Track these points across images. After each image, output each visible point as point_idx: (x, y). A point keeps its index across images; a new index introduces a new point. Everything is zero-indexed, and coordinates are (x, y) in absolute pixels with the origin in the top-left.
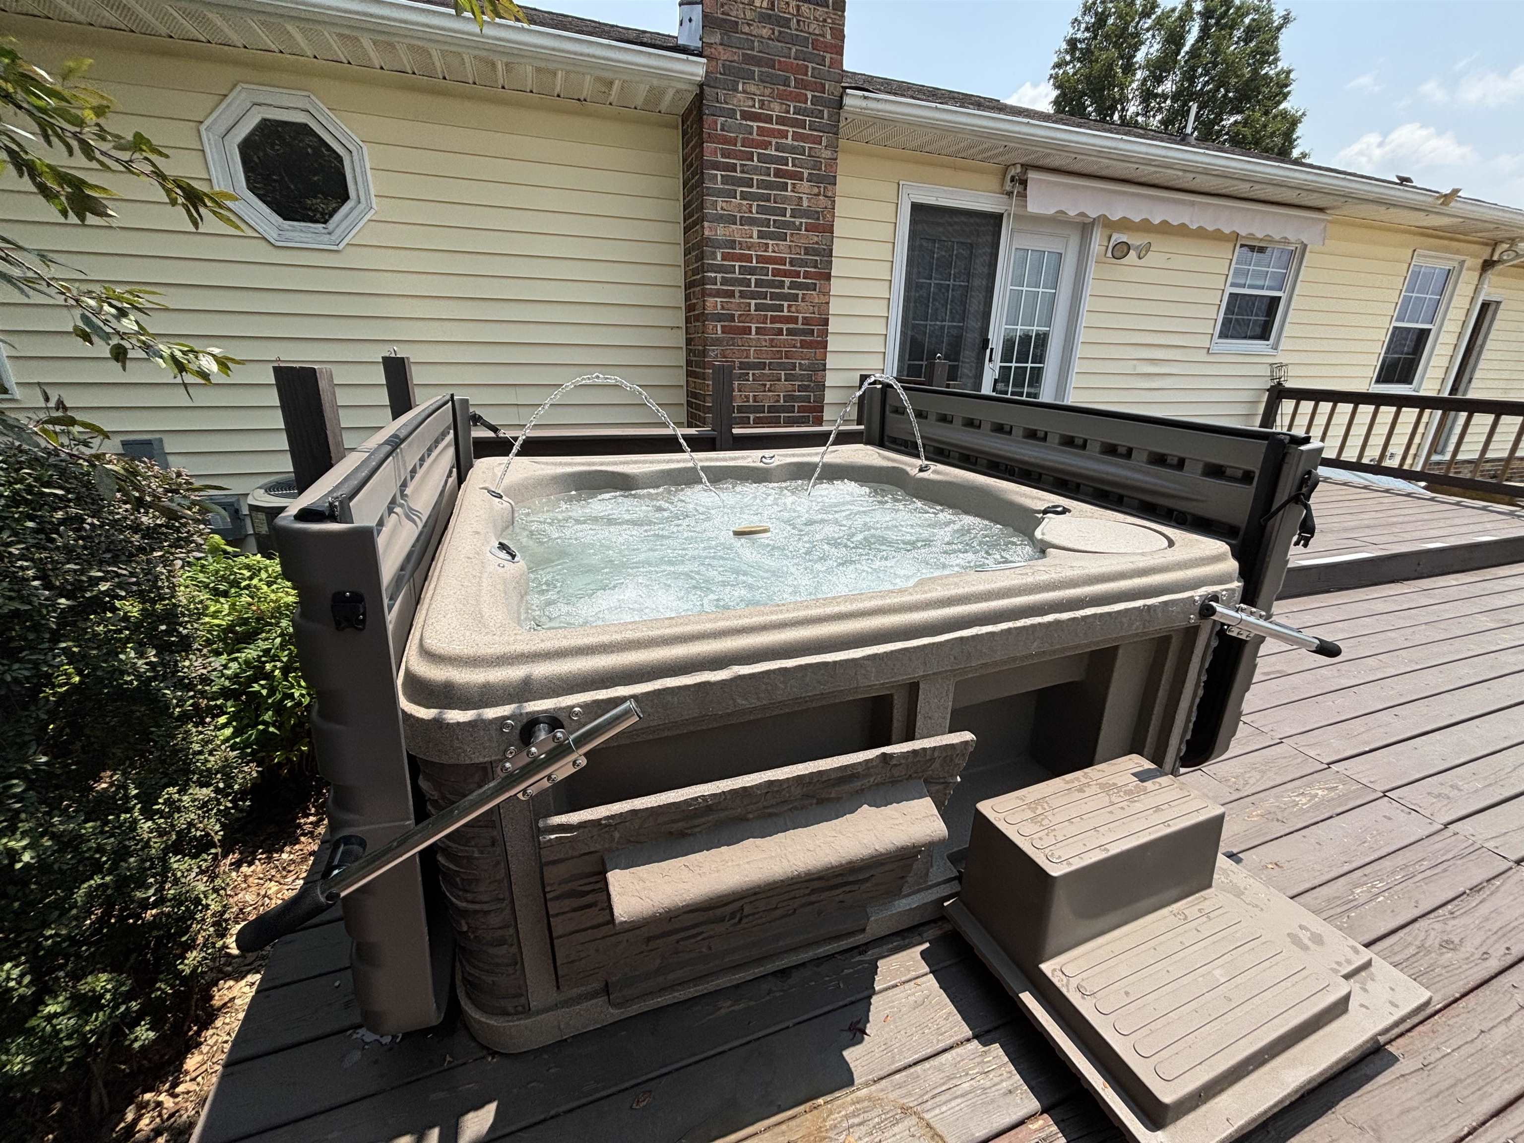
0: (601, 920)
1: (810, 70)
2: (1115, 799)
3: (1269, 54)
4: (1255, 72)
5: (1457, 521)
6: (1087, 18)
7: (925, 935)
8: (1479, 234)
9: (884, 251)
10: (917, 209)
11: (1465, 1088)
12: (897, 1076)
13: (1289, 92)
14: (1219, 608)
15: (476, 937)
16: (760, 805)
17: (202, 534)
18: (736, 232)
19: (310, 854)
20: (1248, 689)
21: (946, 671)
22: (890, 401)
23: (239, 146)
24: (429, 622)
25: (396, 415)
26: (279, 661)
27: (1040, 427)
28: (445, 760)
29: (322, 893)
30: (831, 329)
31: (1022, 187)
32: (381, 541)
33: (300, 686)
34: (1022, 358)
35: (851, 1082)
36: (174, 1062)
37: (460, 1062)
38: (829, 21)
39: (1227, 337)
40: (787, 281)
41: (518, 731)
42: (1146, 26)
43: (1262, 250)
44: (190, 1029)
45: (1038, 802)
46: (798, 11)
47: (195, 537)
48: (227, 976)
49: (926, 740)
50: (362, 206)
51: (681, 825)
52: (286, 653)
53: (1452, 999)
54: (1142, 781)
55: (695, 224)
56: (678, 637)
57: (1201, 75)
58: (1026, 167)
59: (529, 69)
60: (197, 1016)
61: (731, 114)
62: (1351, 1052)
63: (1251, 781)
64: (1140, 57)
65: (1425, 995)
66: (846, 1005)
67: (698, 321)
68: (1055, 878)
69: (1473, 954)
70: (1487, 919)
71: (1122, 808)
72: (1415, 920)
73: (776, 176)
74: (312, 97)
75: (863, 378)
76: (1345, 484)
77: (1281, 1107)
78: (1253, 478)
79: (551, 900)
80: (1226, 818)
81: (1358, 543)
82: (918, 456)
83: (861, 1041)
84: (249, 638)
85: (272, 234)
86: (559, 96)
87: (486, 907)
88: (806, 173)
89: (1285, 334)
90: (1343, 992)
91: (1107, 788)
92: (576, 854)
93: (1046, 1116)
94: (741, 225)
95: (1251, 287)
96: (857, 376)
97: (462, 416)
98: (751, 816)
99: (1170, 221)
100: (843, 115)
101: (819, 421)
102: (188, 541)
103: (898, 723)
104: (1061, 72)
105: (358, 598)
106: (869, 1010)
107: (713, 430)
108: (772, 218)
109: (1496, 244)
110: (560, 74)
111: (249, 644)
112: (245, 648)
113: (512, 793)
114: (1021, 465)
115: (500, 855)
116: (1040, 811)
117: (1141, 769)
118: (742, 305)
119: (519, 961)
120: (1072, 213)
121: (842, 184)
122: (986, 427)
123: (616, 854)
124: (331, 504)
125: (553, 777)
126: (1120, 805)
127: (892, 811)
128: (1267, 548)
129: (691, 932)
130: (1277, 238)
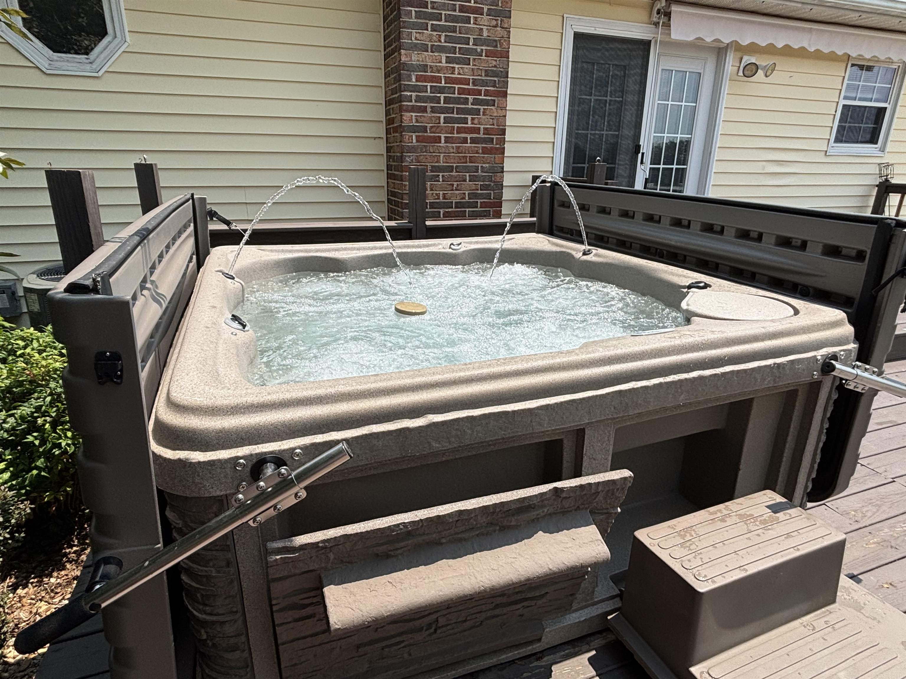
0: (318, 629)
2: (752, 527)
7: (592, 644)
9: (551, 73)
10: (578, 37)
14: (838, 366)
15: (213, 644)
16: (452, 531)
18: (428, 58)
19: (74, 579)
20: (863, 435)
21: (608, 419)
22: (558, 197)
24: (175, 379)
25: (145, 211)
26: (48, 416)
27: (684, 216)
28: (188, 494)
29: (86, 604)
30: (507, 138)
31: (667, 18)
32: (135, 311)
33: (66, 437)
34: (669, 160)
39: (841, 142)
40: (471, 98)
41: (248, 469)
43: (869, 68)
45: (686, 530)
49: (591, 477)
50: (116, 41)
51: (384, 548)
52: (55, 409)
54: (775, 512)
55: (393, 52)
56: (383, 391)
58: (669, 1)
63: (869, 514)
67: (397, 132)
68: (702, 594)
71: (758, 535)
73: (460, 11)
75: (535, 178)
78: (865, 257)
79: (277, 611)
80: (847, 545)
82: (582, 243)
84: (24, 397)
85: (44, 64)
87: (222, 619)
88: (486, 8)
89: (890, 139)
91: (745, 518)
92: (297, 571)
94: (432, 52)
95: (860, 99)
96: (530, 177)
97: (200, 211)
98: (444, 541)
99: (791, 44)
101: (499, 215)
103: (567, 462)
105: (116, 357)
107: (409, 222)
108: (458, 46)
111: (24, 402)
112: (21, 406)
113: (244, 520)
114: (668, 249)
115: (233, 574)
116: (688, 538)
117: (774, 502)
118: (433, 119)
119: (250, 664)
120: (709, 40)
121: (516, 18)
122: (639, 217)
123: (331, 572)
124: (94, 280)
125: (278, 507)
126: (756, 532)
127: (563, 536)
128: (878, 315)
129: (394, 641)
130: (882, 58)
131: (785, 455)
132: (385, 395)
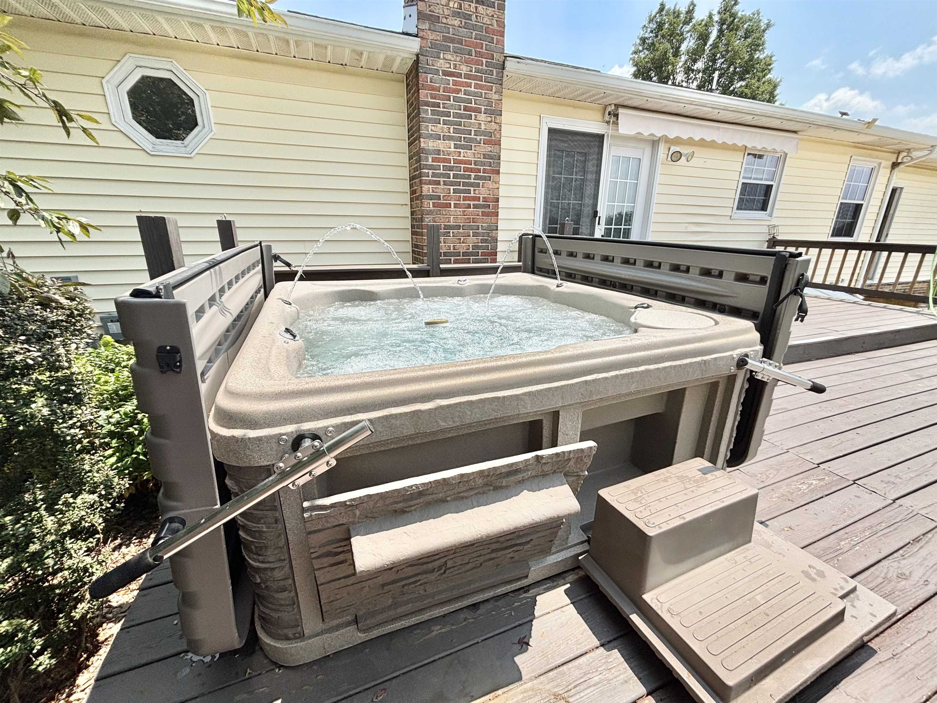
0: (347, 573)
1: (484, 45)
2: (688, 486)
3: (758, 45)
4: (751, 56)
5: (884, 317)
6: (651, 25)
7: (567, 579)
8: (890, 147)
9: (532, 157)
10: (551, 131)
11: (921, 670)
12: (551, 674)
13: (772, 68)
14: (749, 361)
15: (266, 586)
16: (455, 491)
17: (92, 328)
18: (440, 145)
20: (766, 419)
21: (577, 403)
22: (538, 245)
23: (128, 93)
25: (224, 249)
27: (631, 256)
28: (241, 464)
29: (150, 557)
30: (500, 205)
31: (615, 118)
34: (619, 223)
35: (520, 679)
36: (70, 679)
37: (256, 673)
38: (495, 16)
39: (741, 209)
40: (473, 175)
41: (290, 444)
42: (687, 29)
43: (760, 157)
44: (82, 656)
45: (638, 489)
46: (476, 10)
47: (86, 330)
48: (109, 620)
49: (565, 447)
50: (205, 131)
51: (401, 505)
53: (907, 611)
54: (704, 474)
55: (415, 140)
57: (719, 58)
58: (617, 106)
59: (310, 45)
60: (87, 647)
61: (436, 72)
62: (848, 647)
63: (771, 476)
64: (683, 48)
65: (892, 609)
66: (515, 627)
67: (418, 200)
68: (651, 537)
69: (918, 581)
70: (925, 559)
71: (693, 491)
72: (879, 561)
73: (464, 110)
74: (174, 62)
76: (816, 297)
77: (805, 686)
78: (766, 281)
79: (316, 559)
80: (759, 498)
81: (826, 331)
82: (556, 278)
83: (527, 650)
84: (127, 398)
85: (148, 147)
86: (329, 62)
87: (272, 565)
88: (483, 108)
89: (776, 207)
90: (840, 608)
91: (682, 479)
92: (330, 526)
93: (650, 697)
94: (444, 140)
95: (755, 179)
97: (267, 255)
98: (449, 499)
99: (705, 138)
100: (505, 73)
101: (494, 261)
102: (81, 331)
103: (546, 438)
104: (637, 56)
105: (175, 350)
106: (531, 630)
107: (427, 266)
108: (463, 136)
109: (899, 153)
110: (329, 48)
111: (127, 402)
112: (124, 405)
113: (284, 484)
114: (620, 281)
115: (280, 530)
116: (639, 494)
117: (703, 467)
118: (445, 190)
119: (296, 601)
120: (646, 134)
121: (505, 117)
122: (598, 258)
123: (358, 525)
124: (157, 287)
125: (313, 473)
126: (691, 489)
127: (543, 494)
128: (777, 324)
129: (412, 580)
130: (769, 149)
131: (710, 431)
132: (401, 384)
